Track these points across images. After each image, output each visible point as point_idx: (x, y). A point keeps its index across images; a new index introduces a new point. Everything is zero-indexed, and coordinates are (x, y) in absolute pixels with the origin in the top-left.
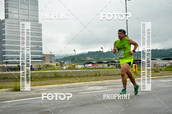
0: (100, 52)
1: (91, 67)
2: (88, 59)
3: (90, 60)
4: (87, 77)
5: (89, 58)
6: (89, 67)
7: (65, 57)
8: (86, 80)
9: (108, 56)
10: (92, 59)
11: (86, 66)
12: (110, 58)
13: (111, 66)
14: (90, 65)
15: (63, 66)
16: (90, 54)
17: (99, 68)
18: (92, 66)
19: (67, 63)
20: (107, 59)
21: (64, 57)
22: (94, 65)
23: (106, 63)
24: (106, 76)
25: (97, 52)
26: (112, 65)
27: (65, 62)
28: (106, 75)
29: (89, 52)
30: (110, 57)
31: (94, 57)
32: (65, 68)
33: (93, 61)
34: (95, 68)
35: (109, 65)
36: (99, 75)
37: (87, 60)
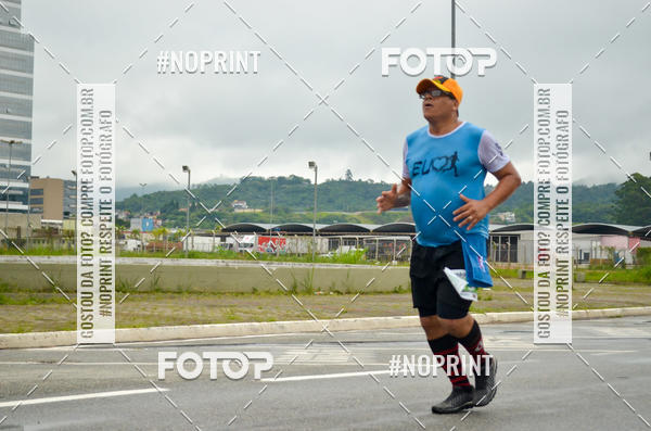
0: (296, 180)
1: (252, 246)
2: (237, 211)
3: (245, 217)
4: (254, 299)
5: (243, 208)
6: (246, 245)
7: (135, 195)
8: (257, 310)
9: (330, 201)
10: (258, 211)
11: (229, 240)
12: (338, 213)
13: (345, 249)
14: (249, 239)
15: (124, 237)
16: (252, 188)
17: (292, 256)
18: (260, 243)
19: (144, 224)
20: (325, 214)
21: (128, 196)
22: (268, 240)
23: (322, 233)
24: (341, 297)
25: (281, 180)
26: (351, 242)
27: (132, 220)
28: (338, 292)
29: (244, 181)
30: (340, 208)
31: (267, 204)
32: (132, 244)
33: (262, 222)
34: (272, 256)
35: (334, 245)
36: (309, 291)
37: (236, 217)
